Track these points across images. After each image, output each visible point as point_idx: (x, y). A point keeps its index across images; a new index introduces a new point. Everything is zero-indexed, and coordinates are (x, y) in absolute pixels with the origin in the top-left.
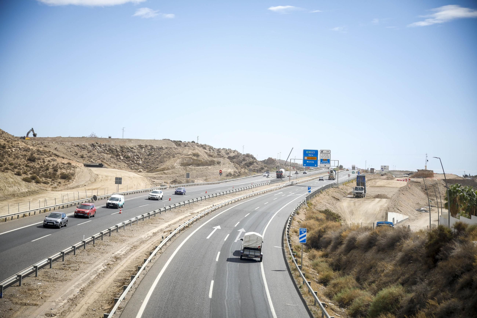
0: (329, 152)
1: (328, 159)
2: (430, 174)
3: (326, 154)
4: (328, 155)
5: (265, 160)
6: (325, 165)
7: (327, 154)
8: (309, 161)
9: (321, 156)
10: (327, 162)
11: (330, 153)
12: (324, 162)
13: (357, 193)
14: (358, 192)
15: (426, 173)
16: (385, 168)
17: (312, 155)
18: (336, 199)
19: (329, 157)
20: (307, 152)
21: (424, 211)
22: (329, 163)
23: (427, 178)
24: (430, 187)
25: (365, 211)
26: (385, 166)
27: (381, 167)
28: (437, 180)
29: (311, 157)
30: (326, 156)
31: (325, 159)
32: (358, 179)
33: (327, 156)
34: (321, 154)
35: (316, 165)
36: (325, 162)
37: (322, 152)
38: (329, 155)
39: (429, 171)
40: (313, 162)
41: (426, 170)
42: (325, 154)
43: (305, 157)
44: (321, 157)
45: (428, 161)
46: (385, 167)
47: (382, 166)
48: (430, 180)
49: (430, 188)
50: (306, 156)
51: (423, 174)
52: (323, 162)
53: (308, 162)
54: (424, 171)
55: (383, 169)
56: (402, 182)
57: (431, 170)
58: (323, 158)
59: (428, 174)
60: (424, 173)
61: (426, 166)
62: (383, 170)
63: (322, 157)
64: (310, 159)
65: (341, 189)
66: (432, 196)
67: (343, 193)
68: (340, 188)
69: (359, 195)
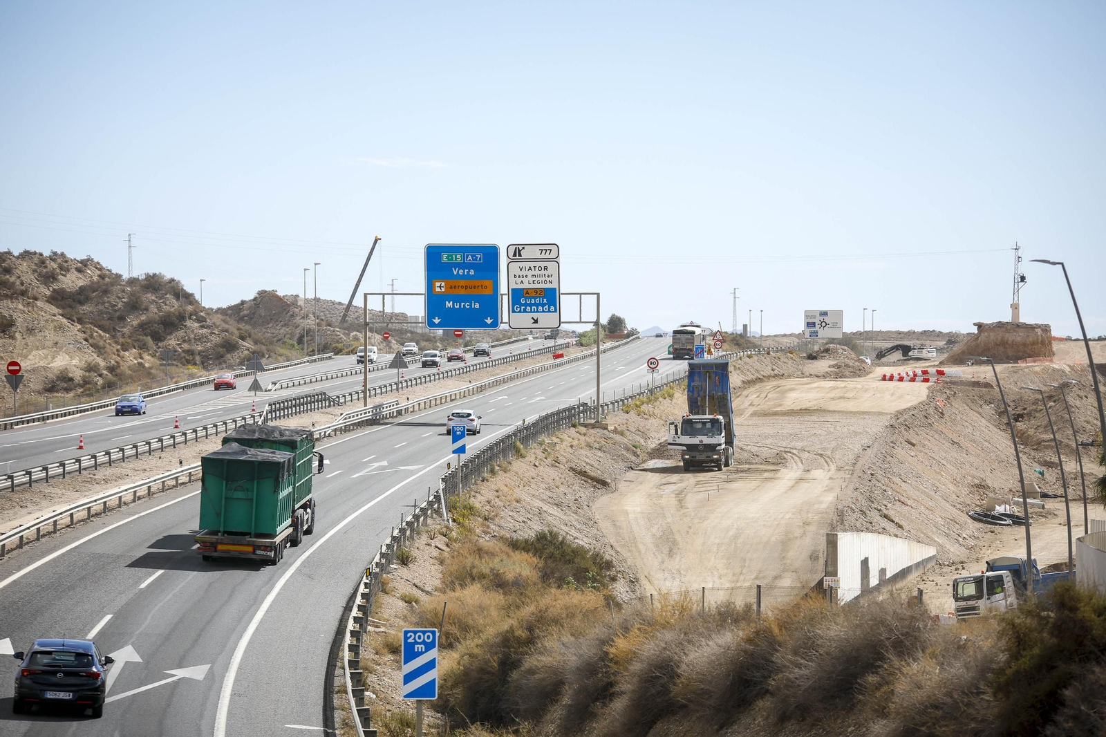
0: (554, 255)
1: (548, 286)
2: (1033, 343)
3: (538, 264)
4: (546, 268)
5: (243, 302)
6: (535, 316)
7: (543, 264)
8: (456, 299)
9: (511, 276)
10: (543, 305)
11: (554, 260)
12: (531, 305)
13: (691, 448)
14: (695, 441)
15: (1019, 337)
16: (824, 324)
17: (472, 272)
18: (593, 479)
19: (554, 279)
20: (444, 258)
21: (1009, 521)
22: (552, 309)
23: (1022, 364)
24: (1036, 402)
25: (731, 533)
26: (825, 313)
27: (806, 316)
28: (1067, 369)
29: (462, 283)
30: (537, 272)
31: (536, 290)
32: (696, 378)
33: (543, 272)
34: (515, 267)
35: (489, 321)
36: (535, 304)
37: (517, 252)
38: (550, 265)
39: (1031, 328)
40: (477, 306)
41: (1017, 326)
42: (532, 264)
43: (438, 284)
44: (512, 279)
45: (1023, 279)
46: (827, 319)
47: (808, 314)
48: (1037, 369)
49: (1035, 411)
50: (441, 280)
51: (1004, 343)
52: (526, 305)
53: (449, 305)
54: (1007, 331)
55: (817, 327)
56: (905, 385)
57: (1040, 322)
58: (526, 286)
59: (1025, 345)
60: (1010, 337)
61: (1015, 307)
62: (815, 334)
63: (519, 280)
64: (462, 292)
65: (616, 431)
66: (1045, 447)
67: (624, 452)
68: (611, 428)
69: (701, 457)
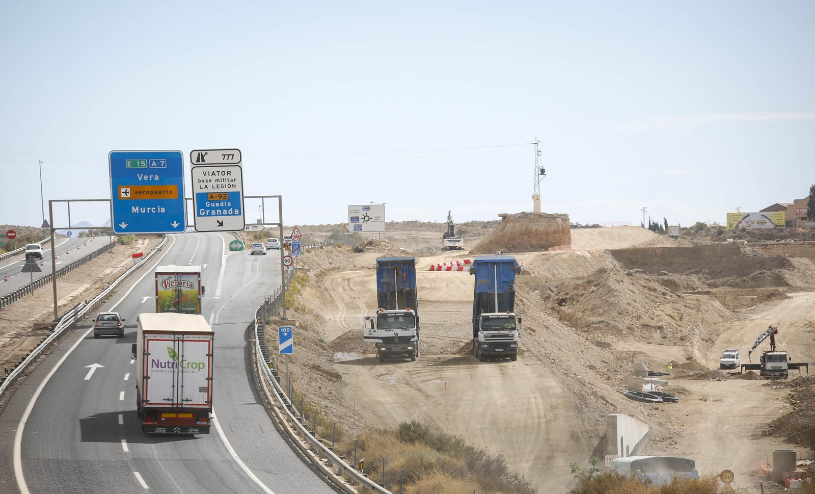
0: (236, 159)
1: (232, 190)
2: (555, 232)
3: (221, 169)
4: (229, 173)
6: (220, 219)
7: (226, 169)
8: (141, 204)
9: (196, 181)
10: (228, 208)
11: (237, 165)
12: (216, 208)
13: (387, 340)
14: (390, 334)
15: (541, 226)
16: (367, 218)
17: (157, 178)
19: (238, 183)
20: (129, 164)
21: (659, 399)
22: (237, 211)
23: (552, 252)
24: (576, 287)
26: (367, 208)
27: (350, 211)
28: (588, 256)
29: (147, 188)
30: (220, 177)
31: (220, 194)
32: (385, 275)
33: (226, 177)
34: (199, 172)
35: (175, 225)
36: (220, 208)
37: (200, 158)
38: (233, 169)
39: (553, 217)
40: (163, 210)
41: (541, 216)
42: (215, 169)
43: (123, 190)
44: (196, 183)
45: (543, 171)
46: (370, 213)
47: (351, 209)
48: (564, 256)
49: (577, 295)
50: (126, 186)
51: (528, 233)
52: (211, 208)
53: (135, 210)
54: (531, 221)
55: (361, 221)
56: (454, 274)
57: (560, 212)
58: (210, 190)
59: (547, 234)
60: (534, 227)
61: (536, 198)
62: (359, 228)
63: (203, 185)
64: (148, 197)
65: (301, 327)
67: (315, 347)
68: (297, 324)
69: (397, 348)
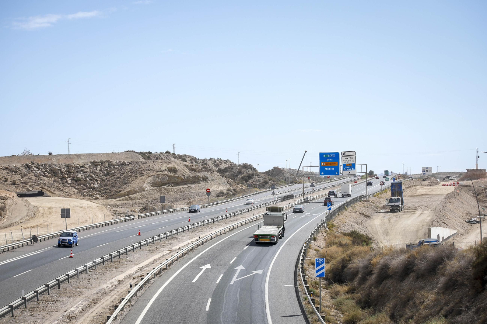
0: (354, 154)
1: (353, 163)
2: (482, 174)
3: (350, 157)
4: (352, 158)
5: (269, 170)
6: (349, 171)
7: (351, 157)
8: (328, 167)
9: (343, 160)
10: (351, 168)
11: (355, 156)
12: (348, 168)
13: (392, 206)
14: (393, 204)
15: (478, 173)
16: (427, 171)
17: (332, 160)
18: (366, 216)
19: (354, 161)
20: (324, 156)
21: (476, 223)
22: (354, 169)
23: (479, 180)
24: (482, 190)
25: (403, 229)
26: (427, 168)
27: (422, 169)
29: (329, 163)
30: (350, 159)
31: (349, 164)
32: (393, 187)
33: (351, 159)
34: (344, 158)
35: (337, 173)
36: (349, 168)
37: (344, 154)
39: (481, 170)
40: (334, 169)
41: (477, 170)
42: (348, 157)
43: (323, 163)
44: (343, 162)
45: (479, 157)
47: (423, 168)
48: (483, 181)
49: (482, 192)
51: (474, 175)
52: (347, 168)
53: (326, 169)
54: (475, 171)
55: (425, 172)
56: (448, 187)
57: (483, 169)
58: (347, 163)
59: (479, 175)
60: (476, 173)
61: (477, 165)
62: (425, 174)
63: (345, 162)
64: (329, 165)
65: (372, 202)
66: (485, 202)
67: (374, 208)
68: (370, 201)
69: (395, 208)
